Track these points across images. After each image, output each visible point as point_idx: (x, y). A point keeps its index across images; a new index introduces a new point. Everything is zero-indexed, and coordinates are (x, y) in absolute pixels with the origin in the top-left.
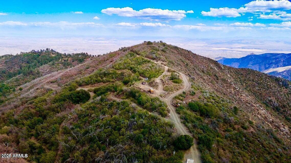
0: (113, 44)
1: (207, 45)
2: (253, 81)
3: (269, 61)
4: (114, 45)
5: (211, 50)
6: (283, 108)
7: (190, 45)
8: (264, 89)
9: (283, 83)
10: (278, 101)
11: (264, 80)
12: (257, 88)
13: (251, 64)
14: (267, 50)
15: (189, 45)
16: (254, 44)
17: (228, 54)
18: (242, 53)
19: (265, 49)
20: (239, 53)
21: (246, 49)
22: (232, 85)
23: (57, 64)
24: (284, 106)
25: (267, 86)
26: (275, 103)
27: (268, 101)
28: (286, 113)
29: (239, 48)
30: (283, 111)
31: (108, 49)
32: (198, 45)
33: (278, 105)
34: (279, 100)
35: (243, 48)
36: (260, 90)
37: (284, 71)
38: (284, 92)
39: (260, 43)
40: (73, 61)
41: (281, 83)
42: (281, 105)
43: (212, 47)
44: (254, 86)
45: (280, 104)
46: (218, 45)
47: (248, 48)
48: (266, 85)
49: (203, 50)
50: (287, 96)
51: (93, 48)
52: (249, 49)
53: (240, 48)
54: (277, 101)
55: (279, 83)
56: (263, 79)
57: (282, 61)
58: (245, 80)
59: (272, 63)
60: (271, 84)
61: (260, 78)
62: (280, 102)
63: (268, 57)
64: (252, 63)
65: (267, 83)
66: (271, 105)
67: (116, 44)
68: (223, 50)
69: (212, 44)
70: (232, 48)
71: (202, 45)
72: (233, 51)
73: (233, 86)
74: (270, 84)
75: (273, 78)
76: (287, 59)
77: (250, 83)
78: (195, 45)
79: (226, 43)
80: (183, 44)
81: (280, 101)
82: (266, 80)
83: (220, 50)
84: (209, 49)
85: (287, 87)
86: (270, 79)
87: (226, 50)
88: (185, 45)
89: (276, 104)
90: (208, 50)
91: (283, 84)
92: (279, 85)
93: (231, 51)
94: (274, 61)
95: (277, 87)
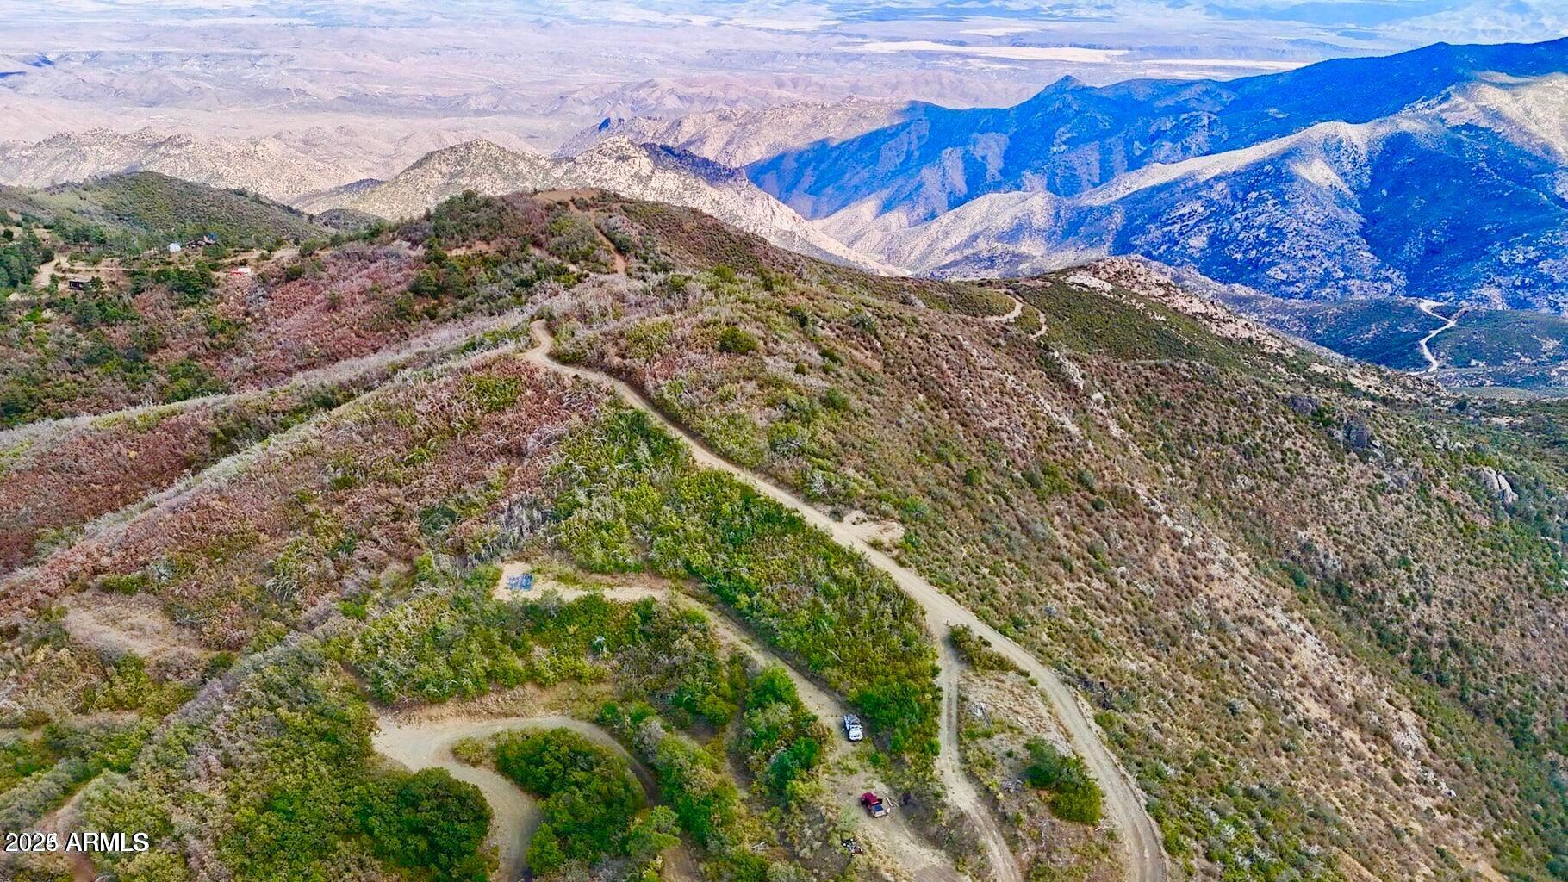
0: (286, 21)
1: (835, 27)
2: (1222, 440)
3: (1147, 125)
4: (295, 21)
5: (858, 57)
6: (1362, 583)
7: (742, 22)
8: (1275, 484)
9: (1349, 433)
10: (1340, 543)
11: (1266, 428)
12: (1244, 481)
13: (1064, 138)
14: (1127, 52)
15: (742, 27)
16: (1065, 19)
17: (945, 81)
18: (1014, 70)
19: (1119, 48)
20: (999, 72)
21: (1030, 45)
22: (1159, 515)
23: (25, 313)
24: (1367, 571)
25: (1283, 461)
26: (1326, 557)
27: (1297, 553)
28: (1376, 606)
29: (997, 41)
30: (1367, 598)
31: (257, 52)
32: (790, 26)
33: (1340, 567)
34: (1342, 538)
35: (1016, 41)
36: (1259, 488)
37: (1218, 179)
38: (1357, 487)
39: (1095, 14)
40: (137, 291)
41: (1340, 434)
42: (1352, 563)
43: (864, 36)
44: (1230, 471)
45: (1348, 557)
46: (892, 26)
47: (1042, 41)
48: (1278, 455)
49: (817, 54)
50: (1371, 506)
51: (158, 49)
52: (1043, 46)
53: (1002, 44)
54: (1337, 542)
55: (1331, 434)
56: (1263, 423)
57: (1205, 121)
58: (1186, 440)
59: (1160, 134)
60: (1299, 443)
61: (1246, 415)
62: (1349, 548)
63: (1140, 99)
64: (1068, 135)
65: (1282, 442)
66: (1312, 572)
67: (305, 21)
68: (920, 54)
69: (862, 18)
70: (961, 44)
71: (809, 25)
72: (968, 57)
73: (1166, 524)
74: (1295, 444)
75: (1303, 409)
76: (1227, 109)
77: (1207, 452)
78: (774, 25)
79: (929, 11)
80: (708, 19)
81: (1349, 541)
82: (1274, 423)
83: (903, 53)
84: (845, 49)
85: (1367, 455)
86: (1291, 417)
87: (932, 55)
88: (718, 25)
89: (1335, 563)
90: (845, 55)
91: (1348, 438)
92: (1332, 444)
93: (959, 61)
94: (1169, 125)
95: (1323, 459)
